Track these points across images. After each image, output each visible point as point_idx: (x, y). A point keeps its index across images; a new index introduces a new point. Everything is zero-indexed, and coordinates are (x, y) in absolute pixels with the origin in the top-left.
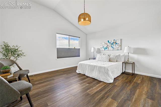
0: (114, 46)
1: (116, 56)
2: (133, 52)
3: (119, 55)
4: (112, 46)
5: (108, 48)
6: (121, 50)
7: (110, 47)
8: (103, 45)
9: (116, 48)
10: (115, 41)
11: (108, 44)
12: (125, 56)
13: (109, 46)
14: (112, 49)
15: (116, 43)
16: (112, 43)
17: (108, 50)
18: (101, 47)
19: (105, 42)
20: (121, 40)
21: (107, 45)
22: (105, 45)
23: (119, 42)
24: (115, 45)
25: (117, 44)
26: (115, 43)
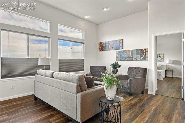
0: (158, 59)
1: (161, 66)
2: (172, 63)
3: (163, 65)
6: (163, 61)
9: (160, 60)
12: (167, 66)
15: (159, 56)
20: (163, 54)
23: (162, 56)
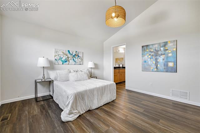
0: (76, 60)
4: (73, 59)
5: (69, 61)
6: (83, 64)
7: (71, 59)
8: (59, 55)
9: (78, 62)
10: (77, 53)
11: (69, 56)
13: (69, 58)
14: (74, 63)
16: (74, 55)
17: (68, 64)
18: (56, 58)
19: (64, 52)
20: (83, 53)
21: (67, 57)
22: (64, 56)
24: (77, 58)
25: (80, 58)
26: (77, 56)
